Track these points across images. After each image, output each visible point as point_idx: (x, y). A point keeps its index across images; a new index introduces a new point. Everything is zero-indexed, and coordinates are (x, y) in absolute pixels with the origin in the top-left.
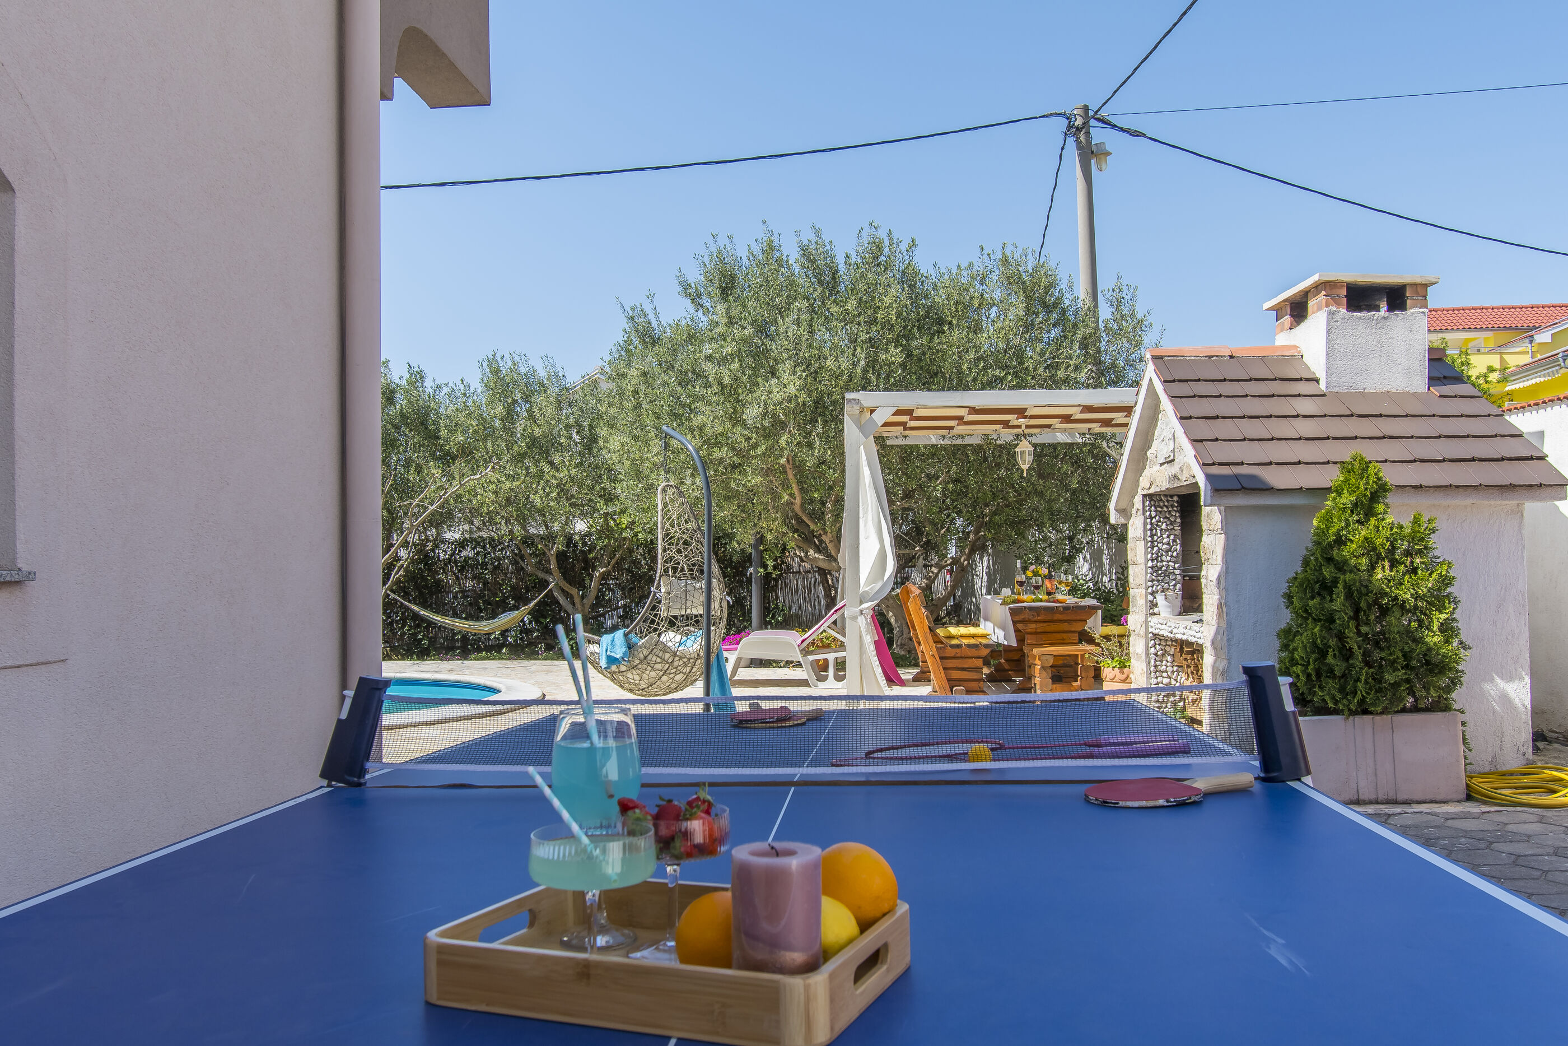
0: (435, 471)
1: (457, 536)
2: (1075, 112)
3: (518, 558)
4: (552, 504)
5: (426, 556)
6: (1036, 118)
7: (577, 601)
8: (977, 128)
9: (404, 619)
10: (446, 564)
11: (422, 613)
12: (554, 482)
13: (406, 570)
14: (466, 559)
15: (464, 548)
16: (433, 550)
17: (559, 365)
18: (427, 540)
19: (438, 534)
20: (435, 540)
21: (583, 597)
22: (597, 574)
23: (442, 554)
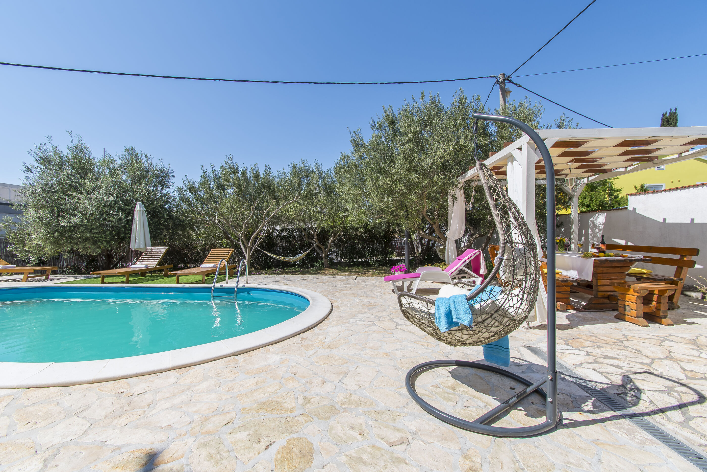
0: (273, 202)
1: (280, 228)
2: (500, 76)
5: (270, 234)
6: (487, 77)
7: (323, 250)
8: (469, 79)
9: (262, 256)
10: (276, 238)
11: (269, 254)
13: (263, 239)
14: (284, 235)
15: (282, 232)
16: (272, 233)
17: (320, 164)
18: (270, 229)
19: (274, 227)
20: (273, 229)
22: (330, 241)
23: (275, 234)
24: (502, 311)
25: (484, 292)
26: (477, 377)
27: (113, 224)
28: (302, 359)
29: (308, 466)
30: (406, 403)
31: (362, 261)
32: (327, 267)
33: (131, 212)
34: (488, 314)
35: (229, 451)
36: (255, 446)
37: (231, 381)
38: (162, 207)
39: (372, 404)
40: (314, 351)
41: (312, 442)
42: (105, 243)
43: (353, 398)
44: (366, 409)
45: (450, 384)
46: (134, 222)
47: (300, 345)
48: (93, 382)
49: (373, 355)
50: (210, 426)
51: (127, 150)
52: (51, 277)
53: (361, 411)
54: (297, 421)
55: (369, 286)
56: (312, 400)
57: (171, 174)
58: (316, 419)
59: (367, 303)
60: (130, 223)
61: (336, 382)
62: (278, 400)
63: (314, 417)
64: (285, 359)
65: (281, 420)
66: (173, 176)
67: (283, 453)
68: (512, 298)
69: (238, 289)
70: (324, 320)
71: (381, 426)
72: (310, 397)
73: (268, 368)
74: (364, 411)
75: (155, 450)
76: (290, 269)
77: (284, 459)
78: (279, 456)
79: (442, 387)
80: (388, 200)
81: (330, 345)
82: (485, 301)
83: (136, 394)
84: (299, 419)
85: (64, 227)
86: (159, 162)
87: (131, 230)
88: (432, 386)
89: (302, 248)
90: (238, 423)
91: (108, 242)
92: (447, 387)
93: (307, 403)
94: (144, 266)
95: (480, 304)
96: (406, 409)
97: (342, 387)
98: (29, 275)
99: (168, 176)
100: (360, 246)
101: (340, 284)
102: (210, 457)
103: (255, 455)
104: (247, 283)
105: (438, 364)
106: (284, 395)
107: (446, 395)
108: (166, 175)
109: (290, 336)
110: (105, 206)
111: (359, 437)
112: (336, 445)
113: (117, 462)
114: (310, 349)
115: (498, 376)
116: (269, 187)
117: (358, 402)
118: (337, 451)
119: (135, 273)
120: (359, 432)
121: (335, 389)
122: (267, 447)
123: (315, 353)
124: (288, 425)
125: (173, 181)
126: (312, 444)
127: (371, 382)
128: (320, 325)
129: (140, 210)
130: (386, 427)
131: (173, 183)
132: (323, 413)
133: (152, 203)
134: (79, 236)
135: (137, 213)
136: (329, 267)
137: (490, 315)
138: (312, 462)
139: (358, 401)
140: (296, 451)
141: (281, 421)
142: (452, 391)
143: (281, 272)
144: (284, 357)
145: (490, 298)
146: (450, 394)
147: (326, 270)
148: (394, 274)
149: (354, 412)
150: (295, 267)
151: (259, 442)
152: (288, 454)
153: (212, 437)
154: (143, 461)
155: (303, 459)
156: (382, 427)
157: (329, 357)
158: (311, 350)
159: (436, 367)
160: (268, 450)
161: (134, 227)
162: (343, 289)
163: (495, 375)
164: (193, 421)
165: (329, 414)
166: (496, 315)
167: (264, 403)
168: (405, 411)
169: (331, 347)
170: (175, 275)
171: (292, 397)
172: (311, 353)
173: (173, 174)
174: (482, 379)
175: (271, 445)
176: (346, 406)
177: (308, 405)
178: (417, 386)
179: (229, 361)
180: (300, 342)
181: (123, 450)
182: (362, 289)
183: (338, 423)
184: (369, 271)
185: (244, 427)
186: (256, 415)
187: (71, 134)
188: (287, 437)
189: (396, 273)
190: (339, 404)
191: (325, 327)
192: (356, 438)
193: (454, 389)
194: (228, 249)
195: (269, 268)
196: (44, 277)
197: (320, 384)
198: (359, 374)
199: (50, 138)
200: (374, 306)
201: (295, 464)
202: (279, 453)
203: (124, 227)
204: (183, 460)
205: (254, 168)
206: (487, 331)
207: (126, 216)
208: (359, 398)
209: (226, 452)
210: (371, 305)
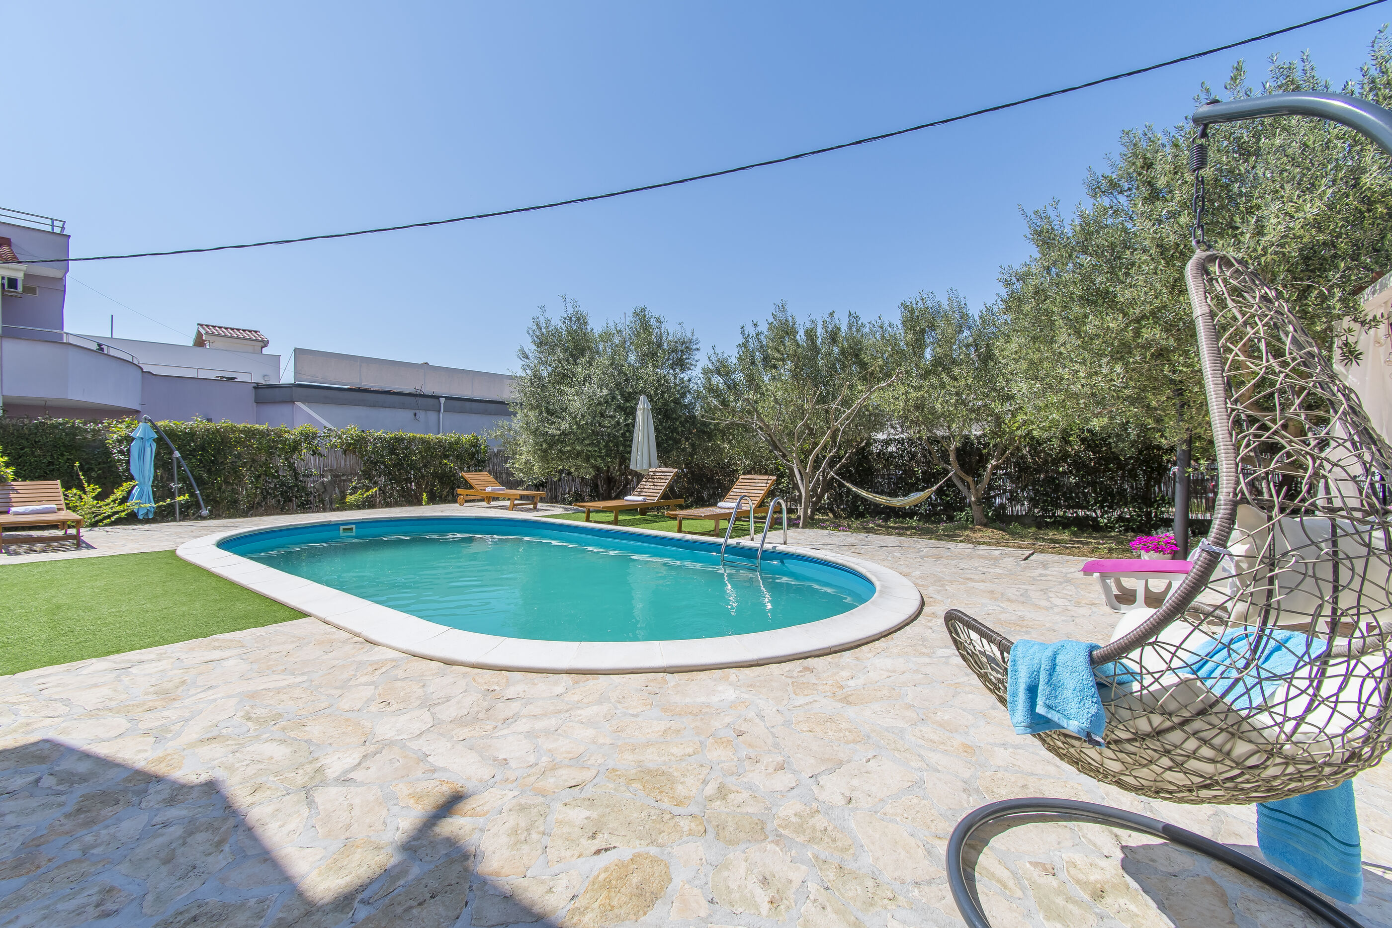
1: (885, 437)
3: (927, 453)
4: (951, 409)
5: (864, 450)
7: (972, 486)
10: (876, 457)
11: (856, 490)
12: (954, 390)
13: (850, 458)
14: (892, 452)
15: (889, 444)
16: (868, 446)
17: (961, 297)
19: (872, 434)
21: (977, 483)
22: (989, 466)
23: (875, 450)
24: (1222, 716)
25: (1148, 649)
26: (1209, 887)
27: (609, 430)
28: (774, 709)
29: (634, 918)
30: (928, 878)
31: (1078, 517)
32: (981, 524)
33: (631, 413)
34: (1170, 714)
35: (544, 834)
36: (584, 841)
37: (633, 715)
38: (677, 402)
39: (845, 850)
40: (809, 699)
41: (673, 876)
42: (599, 460)
43: (812, 821)
44: (824, 855)
45: (1094, 876)
46: (636, 428)
47: (790, 681)
48: (474, 666)
49: (931, 741)
50: (550, 782)
51: (635, 314)
52: (539, 505)
53: (811, 856)
54: (676, 824)
55: (1050, 578)
56: (731, 796)
57: (695, 347)
58: (711, 835)
59: (1013, 618)
60: (630, 428)
61: (805, 775)
62: (675, 774)
63: (710, 830)
64: (744, 702)
65: (653, 812)
66: (698, 349)
67: (611, 874)
68: (1260, 683)
69: (764, 552)
70: (878, 639)
71: (828, 905)
72: (734, 788)
73: (703, 711)
74: (816, 857)
75: (465, 791)
76: (902, 523)
77: (607, 885)
78: (603, 876)
79: (1063, 875)
80: (1112, 370)
81: (852, 695)
82: (1156, 675)
83: (505, 698)
84: (682, 824)
85: (552, 436)
86: (678, 328)
87: (632, 441)
88: (1035, 864)
89: (929, 479)
90: (588, 791)
91: (603, 459)
92: (1078, 882)
93: (717, 798)
94: (640, 498)
95: (1141, 683)
96: (916, 891)
97: (811, 790)
98: (516, 502)
99: (690, 349)
100: (1072, 480)
101: (976, 565)
102: (515, 831)
103: (572, 856)
104: (785, 543)
105: (1103, 814)
106: (690, 768)
107: (1060, 901)
108: (687, 348)
109: (783, 659)
110: (600, 404)
111: (765, 907)
112: (711, 902)
113: (418, 790)
114: (806, 692)
115: (1300, 913)
116: (857, 355)
117: (818, 834)
118: (703, 914)
119: (631, 510)
120: (773, 896)
121: (793, 788)
122: (598, 852)
123: (807, 704)
124: (658, 826)
125: (696, 358)
126: (671, 879)
127: (882, 800)
128: (864, 647)
129: (644, 409)
130: (837, 912)
131: (697, 361)
132: (731, 829)
133: (663, 396)
134: (569, 448)
135: (639, 413)
136: (985, 525)
137: (1176, 720)
138: (645, 914)
139: (821, 831)
140: (635, 880)
141: (652, 814)
142: (1086, 897)
143: (879, 526)
144: (746, 696)
145: (1169, 668)
146: (1075, 902)
147: (975, 531)
148: (1139, 556)
149: (794, 851)
150: (911, 518)
151: (593, 836)
152: (619, 878)
153: (541, 799)
154: (441, 801)
155: (635, 899)
156: (829, 909)
157: (831, 720)
158: (806, 695)
159: (1089, 821)
160: (596, 857)
161: (635, 435)
162: (976, 577)
163: (1283, 906)
164: (537, 764)
165: (742, 835)
166: (1197, 724)
167: (649, 772)
168: (911, 895)
169: (850, 699)
170: (674, 518)
171: (701, 777)
172: (801, 700)
173: (697, 346)
174: (1223, 898)
175: (606, 850)
176: (785, 832)
177: (718, 802)
178: (992, 848)
179: (652, 680)
180: (795, 674)
181: (435, 775)
182: (1024, 584)
183: (746, 861)
184: (1088, 543)
185: (591, 802)
186: (623, 788)
187: (565, 299)
188: (640, 847)
189: (1145, 556)
190: (776, 822)
191: (870, 655)
192: (757, 906)
193: (1099, 894)
194: (766, 477)
195: (861, 515)
196: (531, 506)
197: (771, 770)
198: (866, 775)
199: (543, 309)
200: (1024, 629)
201: (615, 903)
202: (606, 870)
203: (623, 435)
204: (481, 820)
205: (828, 320)
206: (1178, 766)
207: (625, 420)
208: (826, 824)
209: (539, 833)
210: (1019, 625)
